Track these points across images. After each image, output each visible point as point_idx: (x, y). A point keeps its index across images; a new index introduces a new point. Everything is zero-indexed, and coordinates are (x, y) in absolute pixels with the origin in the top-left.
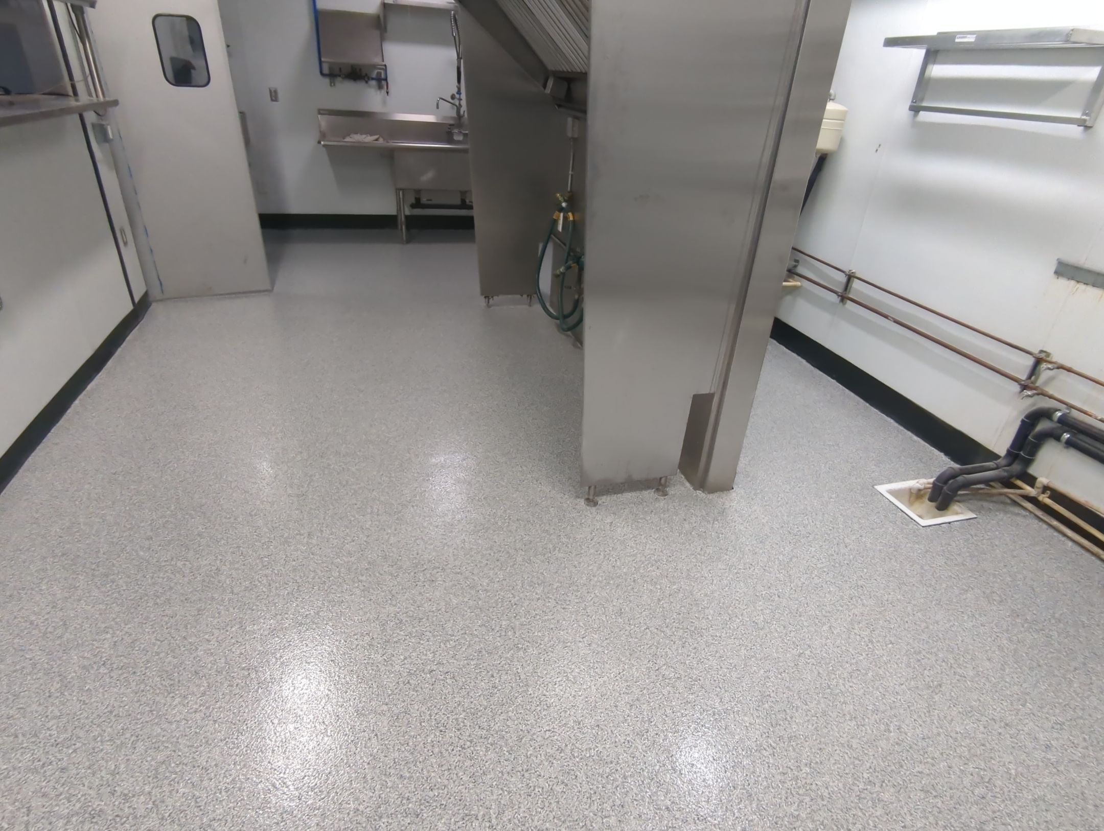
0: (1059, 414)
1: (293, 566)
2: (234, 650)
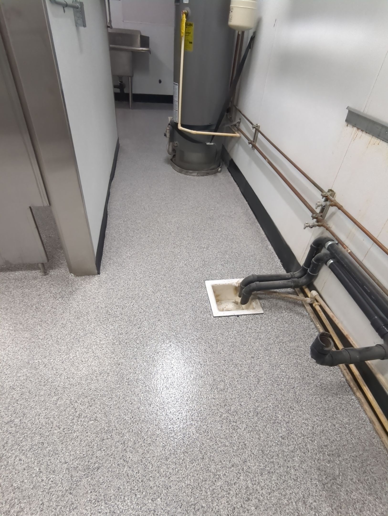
0: (330, 243)
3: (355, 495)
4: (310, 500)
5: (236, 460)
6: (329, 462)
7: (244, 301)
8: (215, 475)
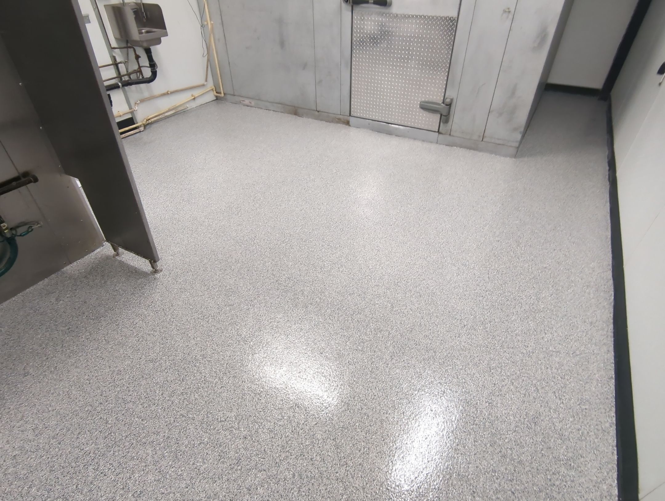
1: (347, 332)
2: (400, 297)
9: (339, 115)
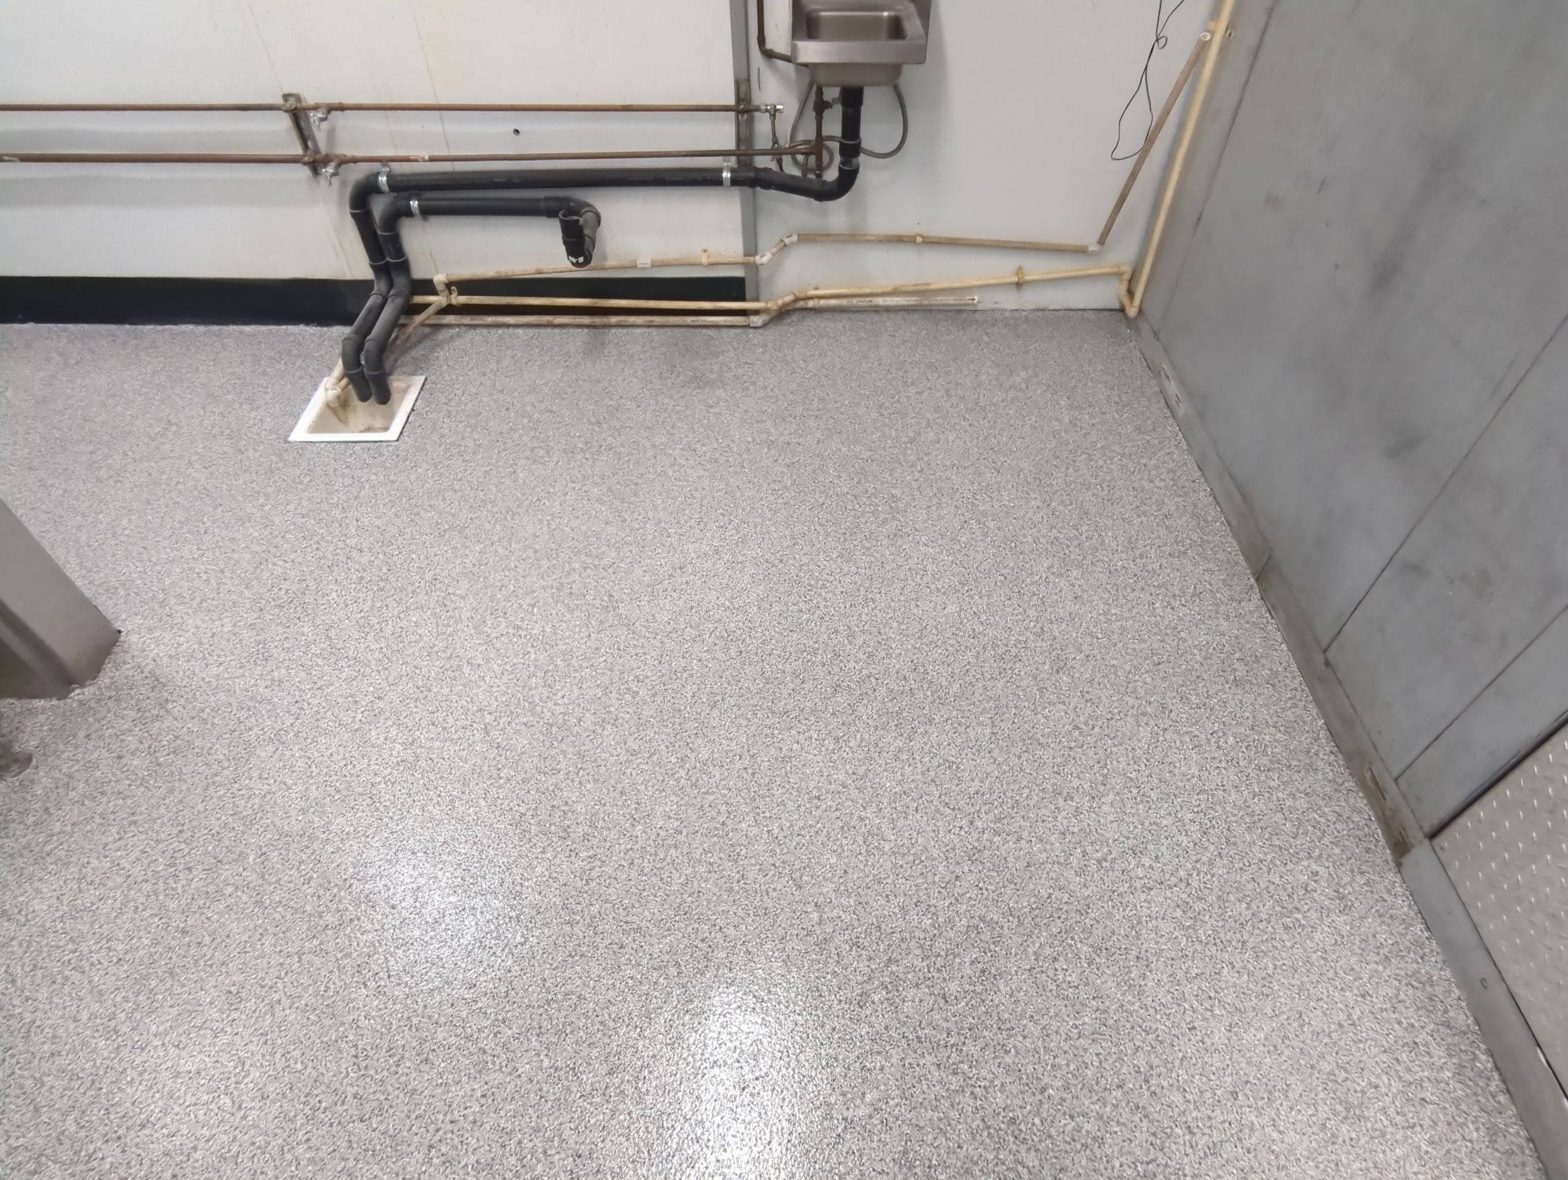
0: (383, 179)
3: (716, 368)
4: (710, 402)
5: (649, 454)
6: (678, 376)
7: (384, 397)
8: (660, 475)
9: (1389, 772)
